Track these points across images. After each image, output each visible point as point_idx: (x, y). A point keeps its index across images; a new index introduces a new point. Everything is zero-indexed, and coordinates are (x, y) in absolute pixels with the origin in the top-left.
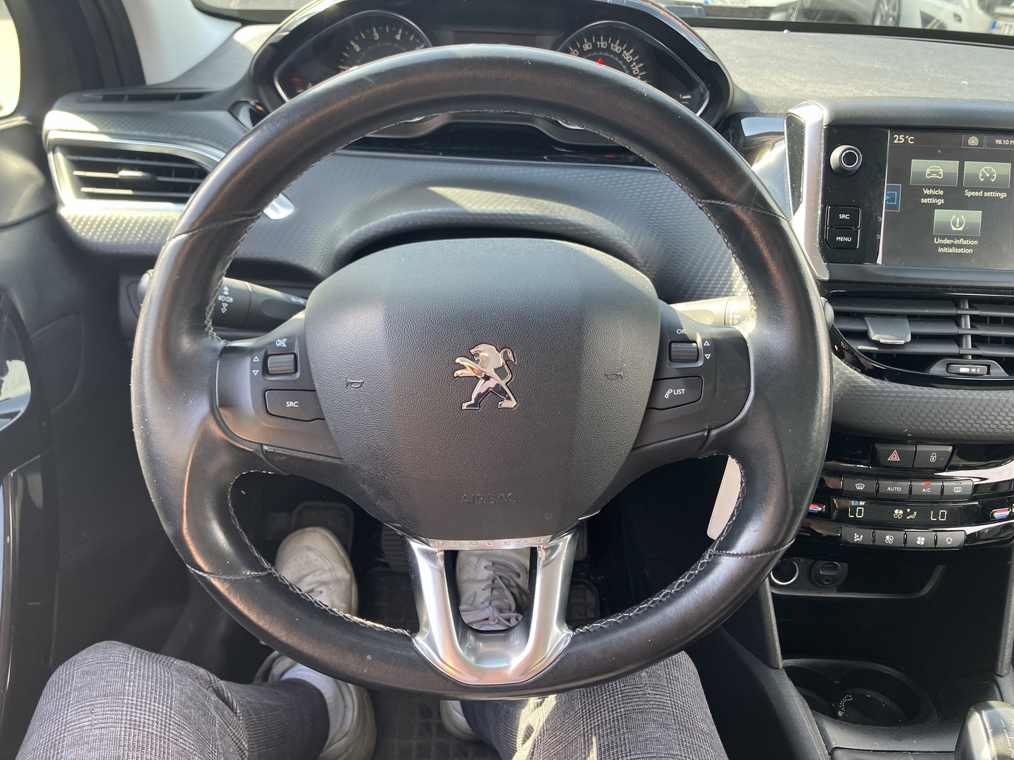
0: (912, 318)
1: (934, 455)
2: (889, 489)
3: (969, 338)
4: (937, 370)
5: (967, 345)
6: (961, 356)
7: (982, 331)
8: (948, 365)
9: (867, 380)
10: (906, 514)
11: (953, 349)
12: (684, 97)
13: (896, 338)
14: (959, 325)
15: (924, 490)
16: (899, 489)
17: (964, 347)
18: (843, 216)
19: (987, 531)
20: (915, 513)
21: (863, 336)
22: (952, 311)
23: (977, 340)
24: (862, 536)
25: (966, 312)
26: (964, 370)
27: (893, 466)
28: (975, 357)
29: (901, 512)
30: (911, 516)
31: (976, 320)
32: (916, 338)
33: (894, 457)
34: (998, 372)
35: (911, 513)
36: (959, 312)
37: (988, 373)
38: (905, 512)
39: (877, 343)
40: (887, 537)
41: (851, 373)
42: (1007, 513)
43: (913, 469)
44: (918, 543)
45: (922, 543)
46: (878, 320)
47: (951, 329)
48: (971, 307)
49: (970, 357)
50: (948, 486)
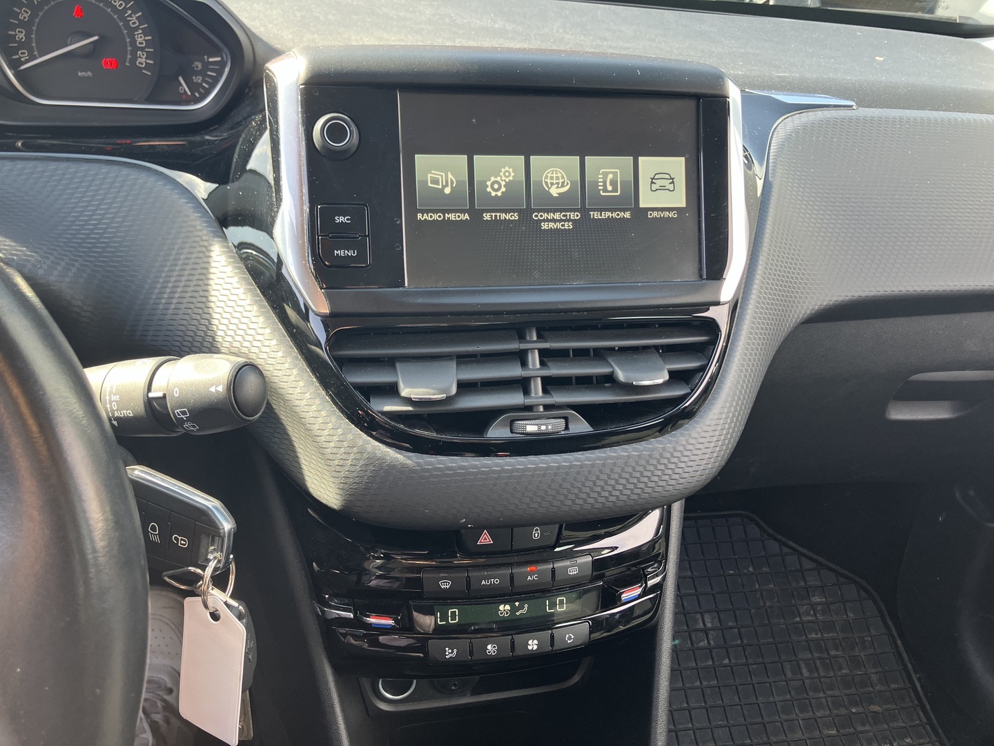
0: (463, 359)
1: (537, 530)
2: (483, 582)
3: (539, 381)
4: (497, 432)
5: (536, 393)
6: (529, 408)
7: (556, 370)
8: (512, 422)
9: (399, 456)
10: (514, 609)
11: (516, 399)
12: (211, 60)
13: (433, 391)
14: (524, 364)
15: (529, 578)
16: (496, 581)
17: (533, 395)
18: (340, 219)
19: (618, 616)
20: (526, 606)
21: (391, 391)
22: (514, 346)
23: (550, 384)
24: (455, 651)
25: (533, 344)
26: (531, 428)
27: (486, 552)
28: (547, 407)
29: (508, 607)
30: (520, 612)
31: (546, 355)
32: (465, 387)
33: (485, 539)
34: (581, 426)
35: (521, 607)
36: (523, 346)
37: (567, 428)
38: (513, 607)
39: (408, 401)
40: (489, 647)
41: (375, 448)
42: (639, 591)
43: (513, 552)
44: (530, 648)
45: (535, 647)
46: (412, 367)
47: (513, 371)
48: (540, 337)
49: (541, 409)
50: (558, 567)
